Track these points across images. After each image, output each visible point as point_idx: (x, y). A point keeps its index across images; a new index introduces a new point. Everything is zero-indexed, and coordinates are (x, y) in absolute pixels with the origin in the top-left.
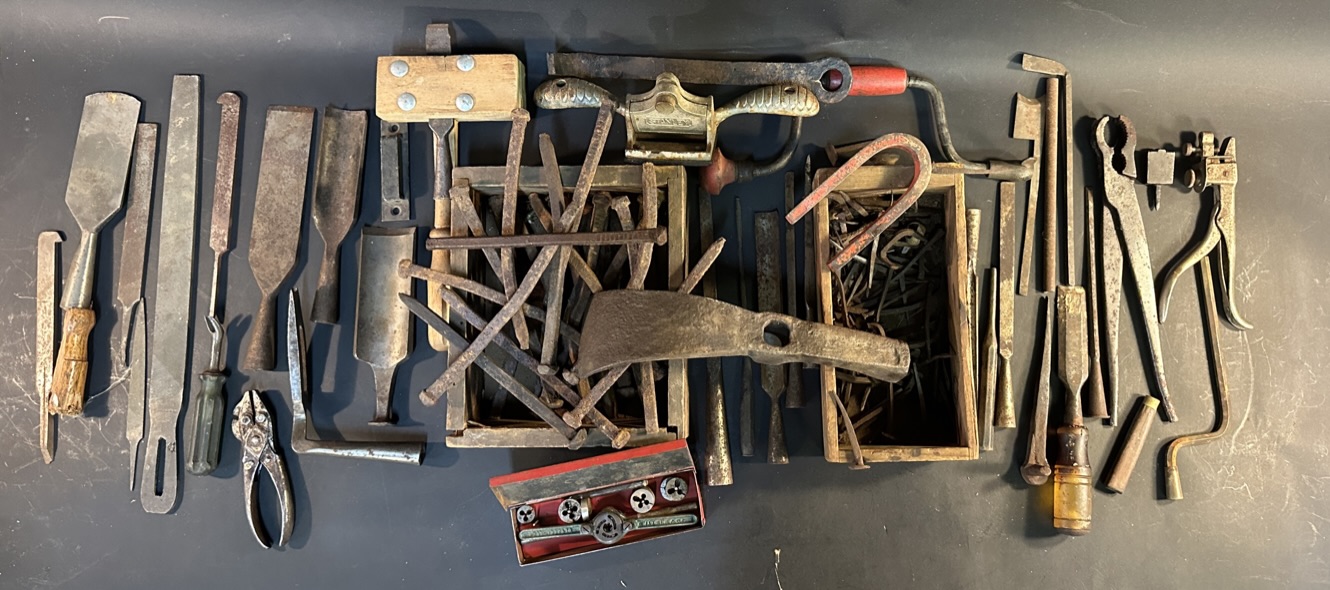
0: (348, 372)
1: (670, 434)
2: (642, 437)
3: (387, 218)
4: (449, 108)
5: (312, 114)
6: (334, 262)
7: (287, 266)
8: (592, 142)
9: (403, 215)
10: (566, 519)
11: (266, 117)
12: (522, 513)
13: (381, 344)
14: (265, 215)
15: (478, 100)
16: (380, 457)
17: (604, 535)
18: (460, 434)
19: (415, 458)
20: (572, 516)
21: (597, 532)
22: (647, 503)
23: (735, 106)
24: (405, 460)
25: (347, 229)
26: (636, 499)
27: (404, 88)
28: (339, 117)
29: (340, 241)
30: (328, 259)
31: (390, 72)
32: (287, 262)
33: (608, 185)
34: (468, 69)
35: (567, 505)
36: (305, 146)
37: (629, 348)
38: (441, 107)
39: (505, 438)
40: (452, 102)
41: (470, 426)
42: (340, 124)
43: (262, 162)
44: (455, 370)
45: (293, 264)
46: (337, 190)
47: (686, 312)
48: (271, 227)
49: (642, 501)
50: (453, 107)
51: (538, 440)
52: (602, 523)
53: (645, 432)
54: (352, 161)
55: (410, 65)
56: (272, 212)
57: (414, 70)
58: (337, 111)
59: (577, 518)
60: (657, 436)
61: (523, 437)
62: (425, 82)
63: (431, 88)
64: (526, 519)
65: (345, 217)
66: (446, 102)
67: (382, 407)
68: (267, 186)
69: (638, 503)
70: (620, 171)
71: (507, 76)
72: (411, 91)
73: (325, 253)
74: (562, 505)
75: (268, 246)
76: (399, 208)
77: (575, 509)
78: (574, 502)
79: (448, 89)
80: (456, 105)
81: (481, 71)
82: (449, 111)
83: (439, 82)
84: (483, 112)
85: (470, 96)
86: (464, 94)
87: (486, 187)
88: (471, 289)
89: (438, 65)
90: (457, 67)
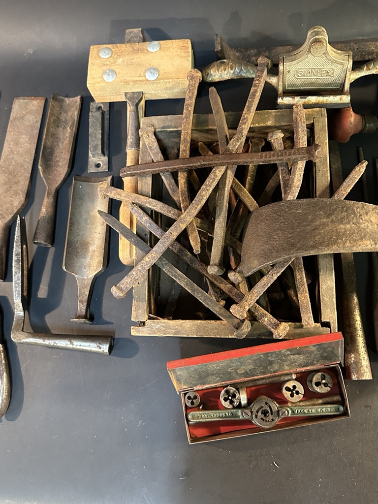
0: (59, 280)
1: (324, 328)
2: (298, 331)
3: (92, 169)
4: (141, 79)
5: (44, 101)
6: (52, 200)
7: (19, 203)
8: (252, 91)
9: (104, 167)
10: (226, 404)
11: (12, 104)
12: (189, 398)
13: (84, 260)
14: (7, 168)
15: (161, 72)
16: (78, 347)
17: (262, 419)
18: (143, 324)
19: (105, 348)
20: (232, 402)
21: (256, 417)
22: (298, 393)
23: (362, 69)
24: (97, 350)
25: (63, 176)
26: (288, 389)
27: (108, 66)
28: (63, 101)
29: (57, 185)
30: (48, 197)
31: (99, 56)
32: (18, 201)
33: (264, 125)
34: (155, 50)
35: (227, 392)
36: (37, 122)
37: (293, 245)
38: (135, 79)
39: (180, 328)
40: (142, 74)
41: (150, 318)
42: (62, 106)
43: (8, 134)
44: (140, 268)
45: (23, 202)
46: (58, 151)
47: (344, 214)
48: (10, 176)
49: (293, 391)
50: (143, 78)
51: (207, 331)
52: (259, 409)
53: (302, 326)
54: (69, 130)
55: (113, 50)
56: (11, 167)
57: (116, 53)
58: (61, 97)
59: (236, 404)
60: (312, 330)
61: (194, 328)
62: (123, 61)
63: (128, 65)
64: (192, 403)
65: (61, 169)
66: (138, 75)
67: (82, 308)
68: (9, 149)
69: (290, 393)
70: (274, 114)
71: (183, 54)
72: (113, 68)
73: (46, 193)
74: (223, 392)
75: (7, 190)
76: (101, 163)
77: (234, 396)
78: (232, 390)
79: (140, 65)
80: (145, 76)
81: (164, 51)
82: (140, 81)
83: (133, 61)
84: (166, 81)
85: (156, 69)
86: (152, 68)
87: (167, 131)
88: (153, 206)
89: (134, 49)
90: (147, 50)
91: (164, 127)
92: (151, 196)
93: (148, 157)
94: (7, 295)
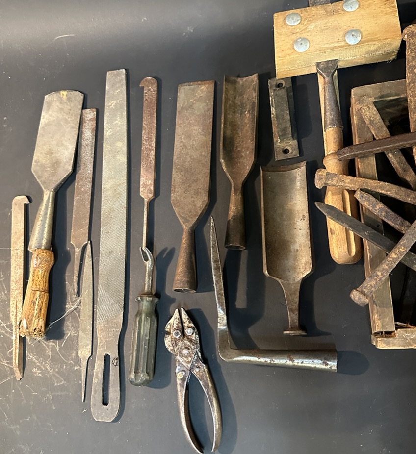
0: (257, 284)
3: (279, 157)
4: (340, 44)
5: (213, 84)
6: (240, 196)
7: (203, 204)
9: (293, 152)
11: (176, 92)
13: (286, 262)
14: (182, 166)
15: (365, 33)
16: (300, 364)
18: (389, 334)
19: (333, 365)
24: (324, 367)
25: (248, 168)
27: (298, 35)
28: (235, 82)
29: (243, 179)
30: (235, 193)
31: (285, 23)
32: (201, 202)
34: (354, 9)
36: (209, 110)
38: (332, 45)
40: (341, 39)
41: (397, 327)
42: (236, 88)
43: (177, 126)
44: (387, 267)
45: (206, 202)
46: (238, 140)
48: (187, 174)
50: (343, 43)
54: (248, 115)
55: (302, 15)
56: (187, 163)
57: (306, 18)
58: (233, 78)
62: (316, 27)
63: (322, 31)
65: (247, 161)
66: (336, 40)
67: (293, 317)
68: (182, 144)
71: (388, 10)
72: (304, 35)
73: (233, 189)
75: (186, 190)
76: (289, 148)
79: (337, 29)
80: (345, 41)
81: (365, 10)
82: (339, 46)
83: (329, 25)
84: (370, 43)
85: (357, 31)
86: (352, 31)
87: (386, 100)
88: (387, 191)
89: (326, 11)
90: (343, 10)
91: (382, 97)
92: (377, 179)
93: (368, 133)
94: (201, 308)
